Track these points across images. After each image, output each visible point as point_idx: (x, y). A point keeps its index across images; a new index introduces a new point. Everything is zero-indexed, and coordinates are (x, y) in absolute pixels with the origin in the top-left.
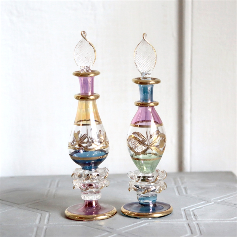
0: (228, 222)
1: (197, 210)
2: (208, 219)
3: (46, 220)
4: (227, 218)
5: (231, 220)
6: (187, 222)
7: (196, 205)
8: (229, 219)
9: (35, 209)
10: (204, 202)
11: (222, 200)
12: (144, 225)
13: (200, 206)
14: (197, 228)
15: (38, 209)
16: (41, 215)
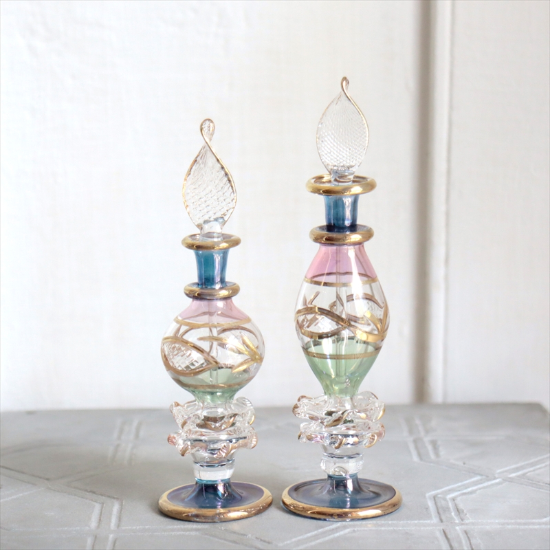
0: (536, 527)
1: (464, 497)
2: (489, 521)
3: (114, 520)
4: (533, 518)
5: (543, 523)
6: (442, 528)
7: (460, 484)
8: (537, 521)
9: (86, 491)
10: (478, 478)
11: (520, 473)
12: (342, 533)
13: (469, 487)
14: (464, 541)
15: (94, 493)
16: (102, 507)
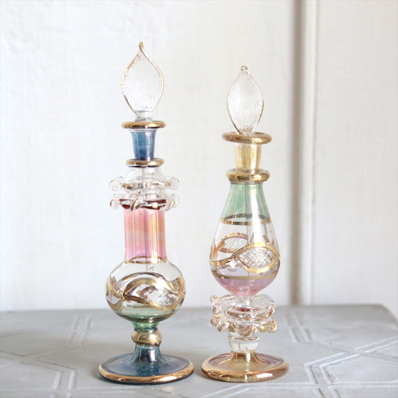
0: (388, 386)
1: (333, 366)
2: (353, 383)
3: (71, 383)
4: (386, 381)
5: (393, 384)
6: (318, 387)
9: (50, 363)
10: (341, 353)
11: (372, 350)
12: (243, 391)
13: (335, 360)
15: (56, 364)
16: (62, 374)
